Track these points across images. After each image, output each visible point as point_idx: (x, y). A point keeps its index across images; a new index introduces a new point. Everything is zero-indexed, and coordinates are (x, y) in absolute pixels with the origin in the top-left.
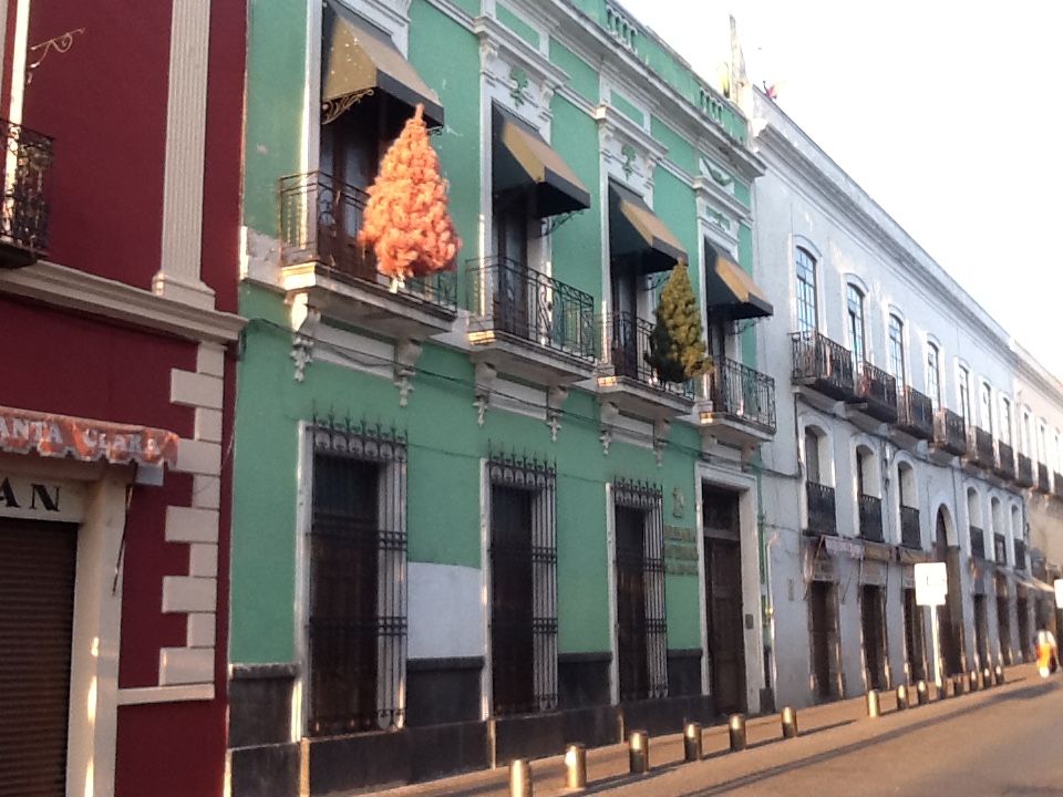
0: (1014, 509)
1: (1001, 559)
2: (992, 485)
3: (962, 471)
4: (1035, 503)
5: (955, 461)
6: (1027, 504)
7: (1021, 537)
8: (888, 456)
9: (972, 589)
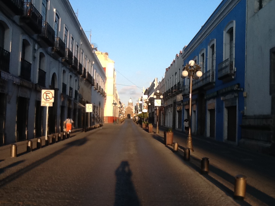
0: (76, 80)
1: (71, 96)
2: (71, 71)
3: (62, 63)
4: (82, 80)
5: (60, 59)
6: (80, 80)
7: (77, 90)
8: (36, 48)
9: (61, 104)
